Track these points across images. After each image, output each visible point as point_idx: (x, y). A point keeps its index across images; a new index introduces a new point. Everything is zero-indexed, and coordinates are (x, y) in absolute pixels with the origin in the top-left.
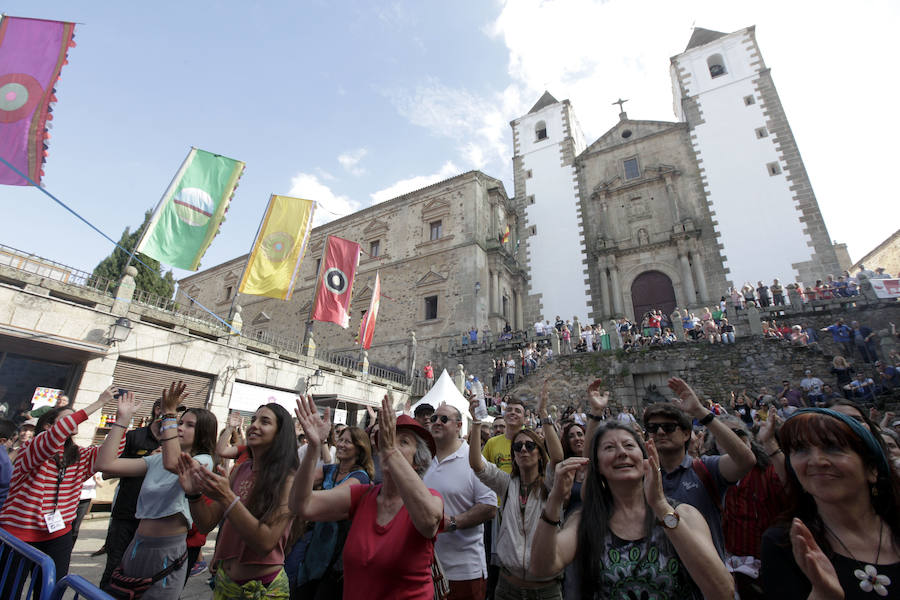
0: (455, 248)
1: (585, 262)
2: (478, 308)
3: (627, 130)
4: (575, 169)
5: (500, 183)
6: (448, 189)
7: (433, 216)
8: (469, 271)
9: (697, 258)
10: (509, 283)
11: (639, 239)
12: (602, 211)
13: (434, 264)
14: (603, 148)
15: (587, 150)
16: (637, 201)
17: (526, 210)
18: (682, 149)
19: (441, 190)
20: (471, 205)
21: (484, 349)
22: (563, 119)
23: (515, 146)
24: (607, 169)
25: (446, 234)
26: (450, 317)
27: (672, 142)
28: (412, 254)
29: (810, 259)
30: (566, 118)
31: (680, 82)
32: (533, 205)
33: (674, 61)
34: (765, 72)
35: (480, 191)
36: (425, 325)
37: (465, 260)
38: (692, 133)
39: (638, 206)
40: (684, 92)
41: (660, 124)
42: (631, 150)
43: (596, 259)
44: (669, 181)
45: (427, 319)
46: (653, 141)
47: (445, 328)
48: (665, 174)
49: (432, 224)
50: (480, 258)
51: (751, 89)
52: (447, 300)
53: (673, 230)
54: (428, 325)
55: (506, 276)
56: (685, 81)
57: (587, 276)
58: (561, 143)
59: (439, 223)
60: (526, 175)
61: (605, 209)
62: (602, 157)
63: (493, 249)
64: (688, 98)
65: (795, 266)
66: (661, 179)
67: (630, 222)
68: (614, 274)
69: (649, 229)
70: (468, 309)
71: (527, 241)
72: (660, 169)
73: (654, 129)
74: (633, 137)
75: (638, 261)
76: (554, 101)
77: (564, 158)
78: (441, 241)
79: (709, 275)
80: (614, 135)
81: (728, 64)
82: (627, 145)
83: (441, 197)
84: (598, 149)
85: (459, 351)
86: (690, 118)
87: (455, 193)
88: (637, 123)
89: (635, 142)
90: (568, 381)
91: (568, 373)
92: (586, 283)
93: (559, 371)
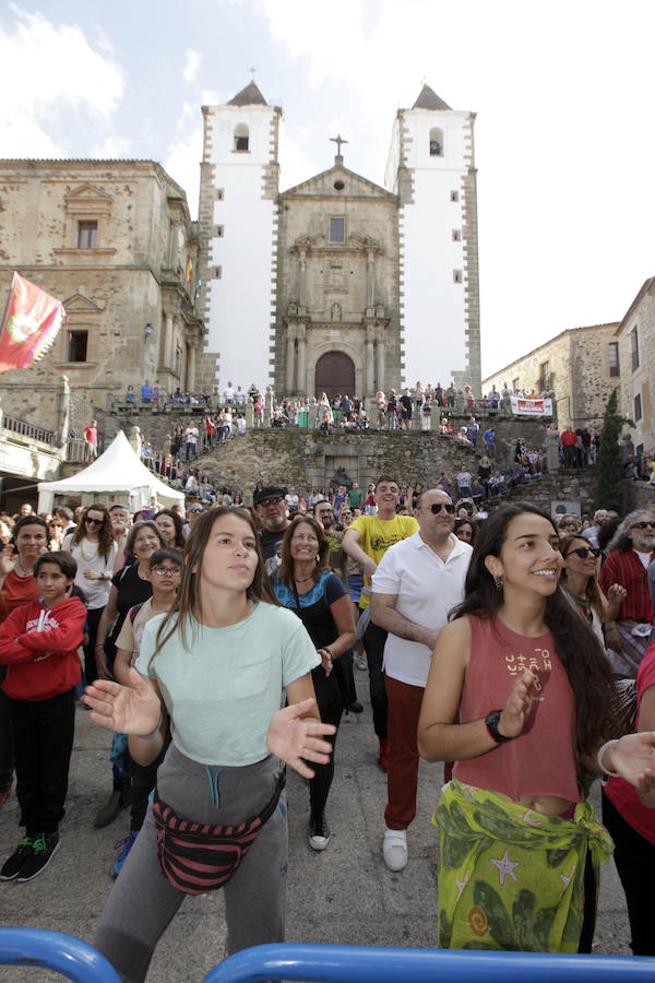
0: (118, 268)
1: (273, 326)
2: (147, 358)
3: (339, 182)
4: (276, 208)
5: (183, 193)
6: (109, 175)
7: (88, 211)
8: (136, 306)
9: (381, 348)
10: (183, 334)
11: (332, 314)
12: (300, 271)
13: (84, 284)
14: (312, 193)
15: (294, 189)
16: (337, 271)
17: (211, 243)
18: (389, 225)
19: (99, 172)
20: (144, 213)
21: (155, 410)
22: (272, 133)
23: (206, 146)
24: (312, 222)
25: (103, 244)
26: (106, 362)
27: (380, 213)
28: (47, 261)
29: (464, 370)
30: (275, 133)
31: (402, 145)
32: (220, 239)
33: (400, 114)
34: (473, 171)
35: (158, 197)
36: (68, 368)
37: (132, 290)
38: (401, 211)
39: (337, 277)
40: (403, 159)
41: (374, 187)
42: (340, 208)
43: (286, 326)
44: (371, 257)
45: (71, 360)
46: (365, 205)
47: (98, 376)
48: (369, 249)
49: (82, 224)
50: (153, 290)
51: (458, 185)
52: (102, 338)
53: (365, 313)
54: (73, 368)
55: (181, 324)
56: (406, 145)
57: (273, 343)
58: (265, 167)
59: (93, 225)
60: (215, 195)
61: (303, 269)
62: (308, 204)
63: (170, 284)
64: (405, 168)
65: (453, 373)
66: (364, 253)
67: (326, 293)
68: (302, 346)
69: (343, 306)
70: (133, 355)
71: (209, 284)
72: (365, 241)
73: (367, 191)
74: (346, 192)
75: (328, 338)
76: (259, 100)
77: (266, 188)
78: (97, 253)
79: (388, 366)
80: (326, 179)
81: (447, 146)
82: (338, 198)
83: (99, 185)
84: (306, 191)
85: (121, 409)
86: (402, 193)
87: (121, 187)
88: (353, 175)
89: (346, 199)
90: (260, 456)
91: (261, 448)
92: (271, 351)
93: (251, 445)
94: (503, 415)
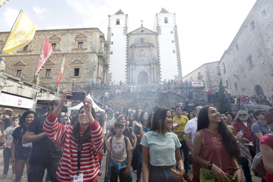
0: (88, 53)
1: (126, 66)
2: (94, 75)
3: (142, 30)
4: (126, 37)
5: (103, 34)
6: (86, 32)
7: (80, 40)
8: (92, 62)
9: (155, 70)
10: (103, 68)
11: (141, 62)
12: (133, 52)
13: (79, 57)
14: (135, 33)
15: (131, 32)
16: (142, 51)
17: (110, 46)
18: (155, 40)
19: (84, 31)
20: (94, 40)
21: (96, 88)
22: (125, 20)
23: (109, 24)
24: (136, 40)
25: (84, 47)
26: (83, 76)
27: (153, 37)
28: (70, 52)
29: (177, 75)
30: (126, 20)
31: (157, 21)
32: (112, 45)
33: (157, 14)
34: (176, 26)
35: (98, 35)
36: (74, 78)
37: (91, 58)
38: (158, 36)
39: (143, 53)
40: (158, 24)
41: (151, 31)
42: (143, 36)
43: (129, 65)
44: (151, 47)
45: (75, 76)
46: (149, 35)
47: (82, 79)
49: (79, 43)
50: (96, 58)
51: (172, 30)
52: (83, 70)
53: (150, 62)
54: (75, 78)
55: (102, 66)
56: (159, 21)
57: (126, 70)
58: (123, 28)
59: (82, 43)
60: (111, 35)
61: (134, 51)
62: (134, 36)
63: (100, 56)
64: (159, 26)
65: (175, 76)
66: (149, 47)
67: (140, 57)
68: (134, 71)
69: (144, 60)
70: (90, 74)
71: (109, 56)
72: (149, 44)
73: (149, 32)
74: (144, 32)
75: (141, 68)
76: (122, 13)
77: (124, 33)
78: (83, 49)
79: (157, 75)
80: (139, 30)
81: (169, 21)
82: (142, 34)
83: (84, 34)
84: (134, 33)
85: (87, 88)
86: (158, 32)
87: (89, 34)
88: (146, 29)
89: (144, 34)
90: (125, 100)
91: (125, 98)
92: (126, 72)
93: (122, 97)
94: (190, 87)
